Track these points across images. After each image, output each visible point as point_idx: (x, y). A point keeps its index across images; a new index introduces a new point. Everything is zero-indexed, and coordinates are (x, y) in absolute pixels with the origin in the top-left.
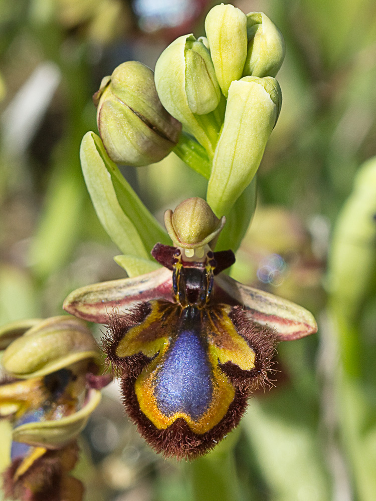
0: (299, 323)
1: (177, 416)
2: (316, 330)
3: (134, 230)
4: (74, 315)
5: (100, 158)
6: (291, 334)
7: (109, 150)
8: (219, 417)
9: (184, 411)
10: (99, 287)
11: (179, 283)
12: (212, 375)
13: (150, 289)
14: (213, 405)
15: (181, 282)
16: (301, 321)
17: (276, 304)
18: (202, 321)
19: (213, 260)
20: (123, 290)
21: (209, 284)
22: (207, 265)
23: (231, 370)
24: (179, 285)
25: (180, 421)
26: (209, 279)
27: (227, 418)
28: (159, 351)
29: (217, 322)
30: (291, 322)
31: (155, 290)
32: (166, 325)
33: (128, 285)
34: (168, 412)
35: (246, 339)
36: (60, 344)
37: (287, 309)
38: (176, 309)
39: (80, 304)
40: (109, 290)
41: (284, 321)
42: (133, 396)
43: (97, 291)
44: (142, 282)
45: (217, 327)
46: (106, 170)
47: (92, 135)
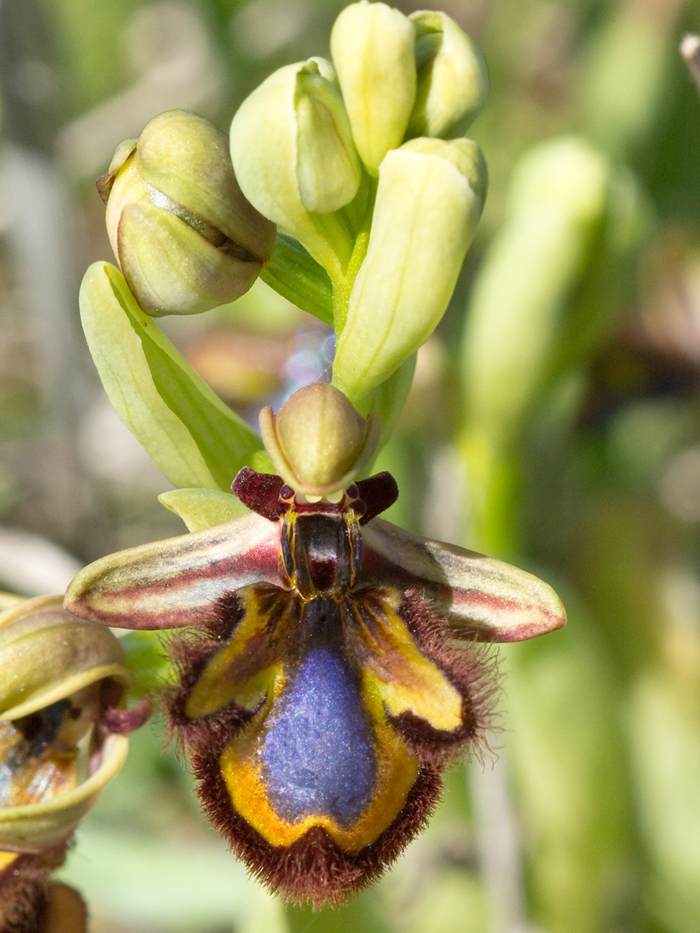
0: (529, 607)
1: (309, 821)
2: (564, 620)
3: (185, 433)
4: (86, 618)
5: (122, 311)
6: (513, 629)
7: (141, 297)
8: (390, 816)
9: (323, 813)
10: (129, 557)
11: (295, 553)
12: (374, 734)
13: (232, 557)
14: (379, 793)
15: (299, 550)
16: (533, 601)
17: (479, 570)
18: (344, 625)
19: (358, 502)
20: (176, 559)
21: (355, 550)
22: (345, 511)
23: (413, 728)
24: (295, 556)
25: (318, 831)
26: (354, 541)
27: (405, 817)
28: (266, 695)
29: (375, 626)
30: (512, 605)
31: (241, 558)
32: (276, 641)
33: (188, 549)
34: (290, 812)
35: (441, 666)
36: (48, 657)
37: (502, 578)
38: (292, 603)
39: (96, 596)
40: (148, 561)
41: (496, 602)
42: (219, 784)
43: (127, 566)
44: (215, 542)
45: (377, 639)
46: (133, 331)
47: (105, 268)
